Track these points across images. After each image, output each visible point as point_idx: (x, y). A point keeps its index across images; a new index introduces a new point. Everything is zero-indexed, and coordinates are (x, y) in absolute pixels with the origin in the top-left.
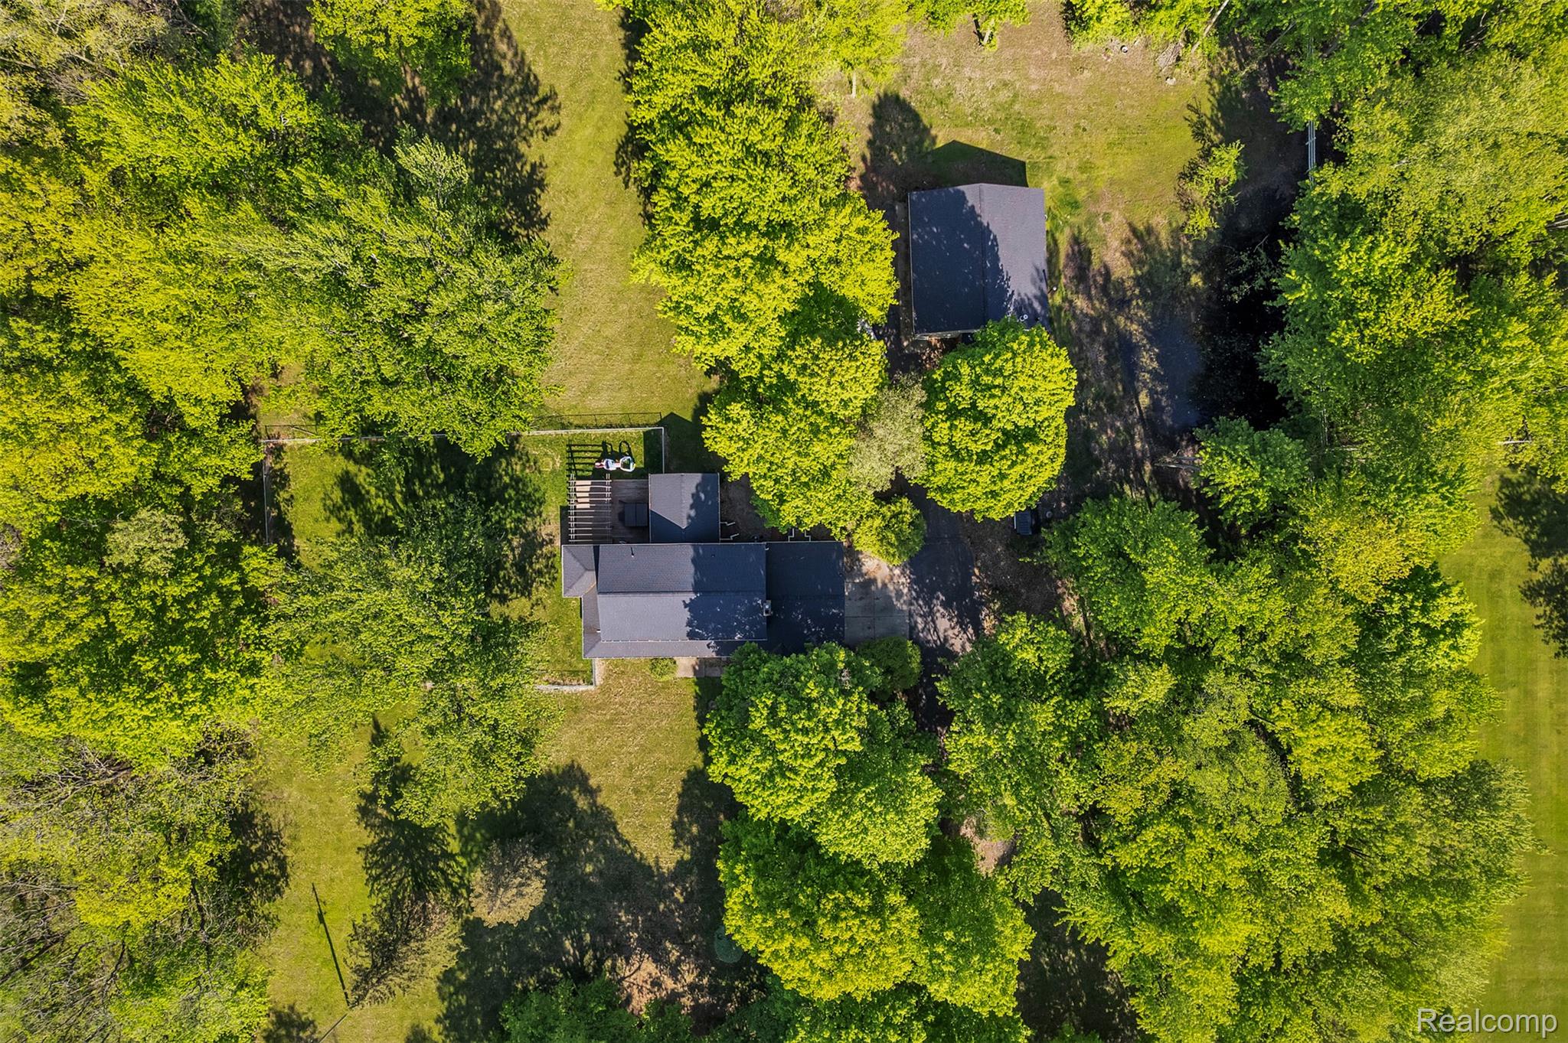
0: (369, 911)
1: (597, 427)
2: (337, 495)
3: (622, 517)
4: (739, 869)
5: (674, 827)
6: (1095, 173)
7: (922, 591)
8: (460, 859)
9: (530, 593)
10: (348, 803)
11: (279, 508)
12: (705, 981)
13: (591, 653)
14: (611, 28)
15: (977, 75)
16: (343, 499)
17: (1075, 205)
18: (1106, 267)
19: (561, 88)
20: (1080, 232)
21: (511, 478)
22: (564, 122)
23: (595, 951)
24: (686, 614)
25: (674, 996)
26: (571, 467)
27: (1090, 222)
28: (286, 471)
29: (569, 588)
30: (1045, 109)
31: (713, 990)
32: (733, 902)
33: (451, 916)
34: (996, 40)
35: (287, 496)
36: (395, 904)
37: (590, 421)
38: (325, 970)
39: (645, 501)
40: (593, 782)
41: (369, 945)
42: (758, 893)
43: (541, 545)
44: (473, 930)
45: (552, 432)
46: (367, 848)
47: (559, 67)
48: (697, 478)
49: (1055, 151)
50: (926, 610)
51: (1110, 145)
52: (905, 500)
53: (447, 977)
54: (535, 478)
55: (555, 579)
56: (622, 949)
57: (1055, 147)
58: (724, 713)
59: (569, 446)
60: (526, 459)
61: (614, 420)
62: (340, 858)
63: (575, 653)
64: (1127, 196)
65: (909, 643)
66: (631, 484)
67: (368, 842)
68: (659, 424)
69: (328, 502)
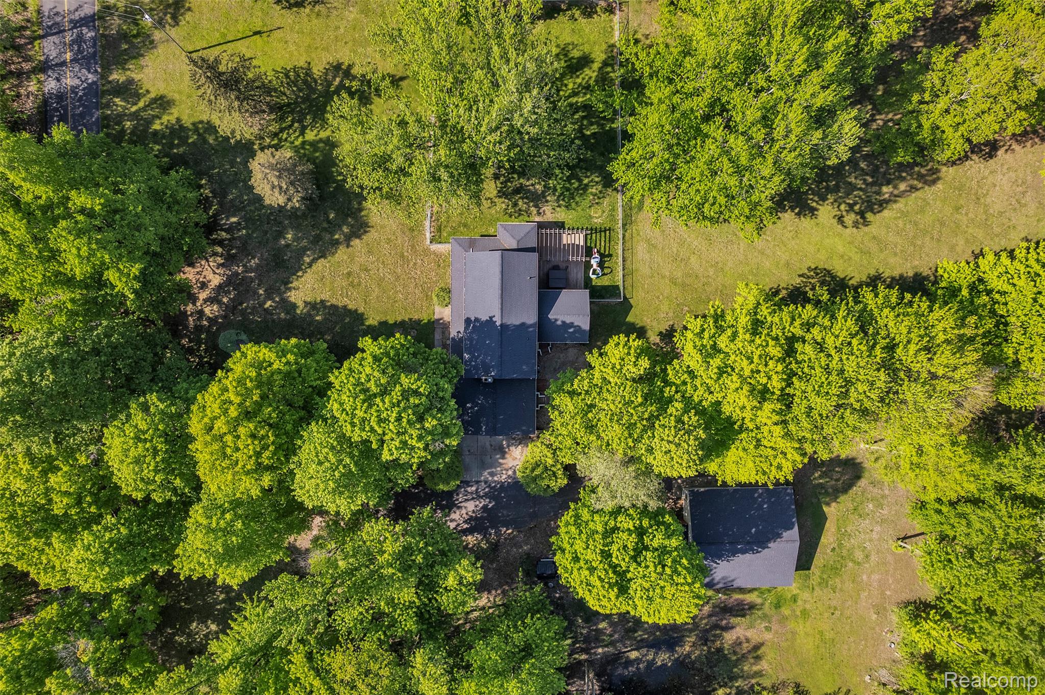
0: (263, 70)
1: (623, 250)
2: (576, 54)
3: (556, 268)
4: (291, 358)
5: (322, 301)
6: (801, 621)
7: (496, 490)
8: (300, 139)
9: (500, 197)
10: (345, 56)
11: (567, 10)
12: (205, 323)
13: (455, 244)
14: (916, 267)
15: (875, 536)
16: (573, 58)
17: (778, 606)
18: (733, 628)
19: (872, 229)
20: (758, 609)
21: (586, 185)
22: (848, 230)
23: (229, 240)
24: (484, 318)
25: (193, 299)
26: (594, 230)
27: (765, 617)
28: (595, 16)
29: (505, 227)
30: (849, 586)
31: (199, 329)
32: (265, 353)
33: (257, 132)
34: (900, 550)
35: (576, 16)
36: (268, 90)
37: (628, 245)
38: (218, 35)
39: (568, 286)
40: (356, 242)
41: (236, 70)
42: (272, 374)
43: (536, 206)
44: (247, 150)
45: (620, 216)
46: (309, 69)
47: (888, 227)
48: (586, 326)
49: (818, 591)
50: (481, 494)
51: (821, 633)
52: (566, 482)
53: (211, 128)
54: (585, 203)
55: (511, 216)
56: (230, 260)
57: (821, 592)
58: (411, 350)
59: (609, 229)
60: (600, 196)
61: (628, 262)
62: (302, 49)
63: (454, 231)
64: (784, 644)
65: (458, 482)
66: (581, 276)
67: (315, 70)
68: (625, 297)
69: (571, 47)
